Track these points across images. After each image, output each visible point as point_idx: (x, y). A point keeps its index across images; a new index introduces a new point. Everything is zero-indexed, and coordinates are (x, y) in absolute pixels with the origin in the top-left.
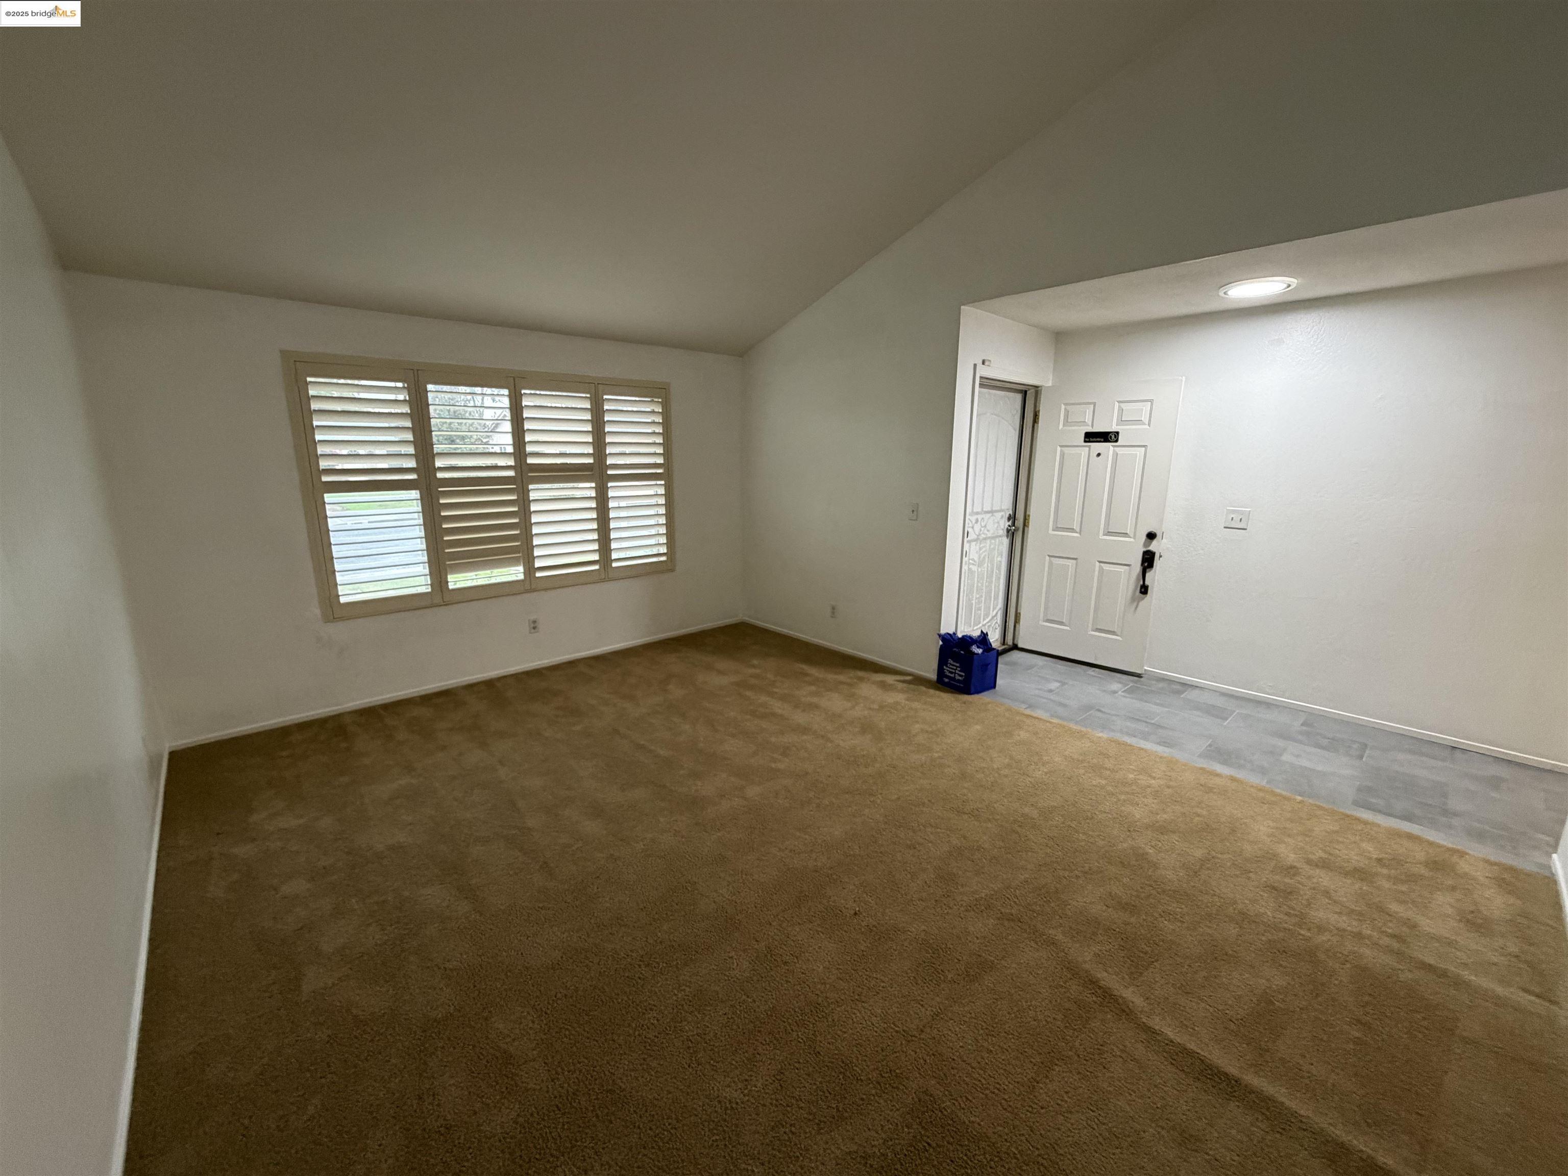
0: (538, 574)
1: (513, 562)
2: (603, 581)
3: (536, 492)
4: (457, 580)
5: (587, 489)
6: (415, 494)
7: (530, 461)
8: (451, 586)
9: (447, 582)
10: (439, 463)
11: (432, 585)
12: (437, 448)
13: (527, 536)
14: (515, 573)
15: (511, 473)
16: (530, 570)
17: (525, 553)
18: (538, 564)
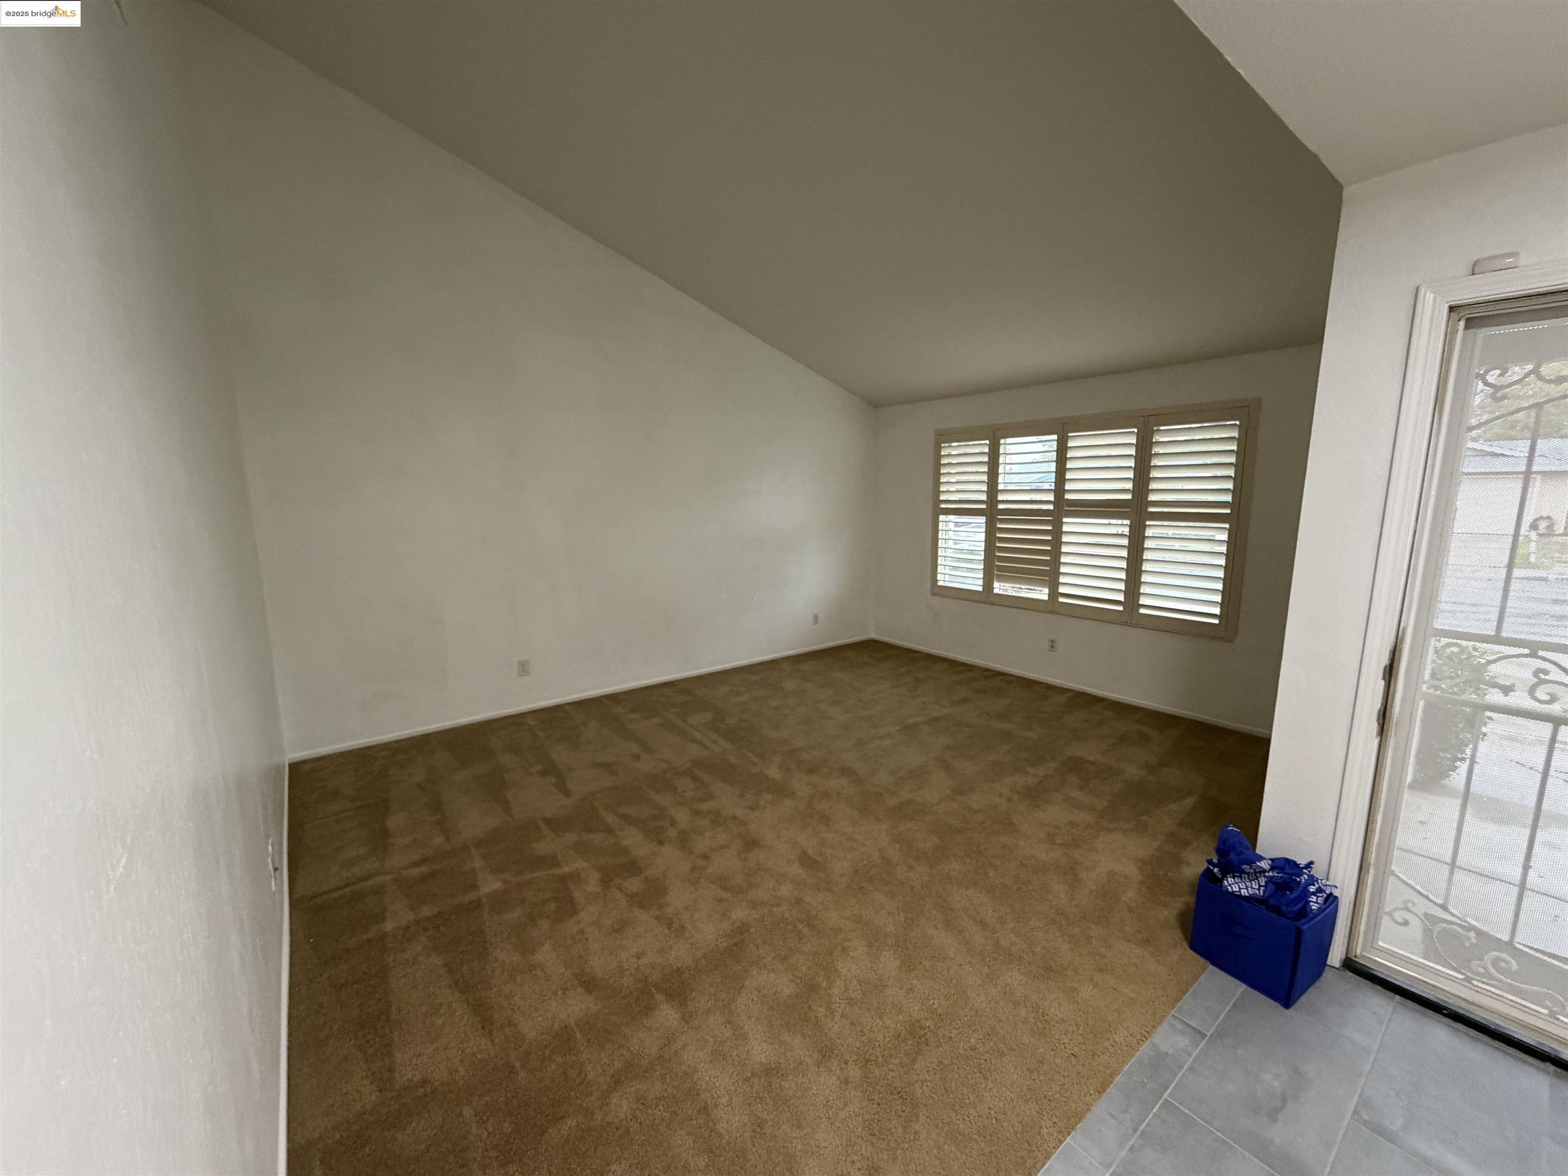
0: (1061, 600)
1: (1041, 583)
2: (1125, 624)
3: (1070, 524)
4: (999, 588)
5: (1121, 526)
6: (982, 520)
7: (1068, 496)
8: (996, 591)
9: (993, 588)
10: (1000, 498)
11: (983, 586)
12: (1001, 487)
13: (1055, 563)
14: (1042, 594)
15: (1051, 507)
16: (1054, 593)
17: (1052, 578)
18: (1062, 590)
